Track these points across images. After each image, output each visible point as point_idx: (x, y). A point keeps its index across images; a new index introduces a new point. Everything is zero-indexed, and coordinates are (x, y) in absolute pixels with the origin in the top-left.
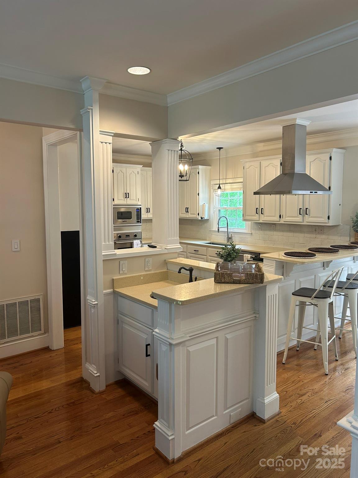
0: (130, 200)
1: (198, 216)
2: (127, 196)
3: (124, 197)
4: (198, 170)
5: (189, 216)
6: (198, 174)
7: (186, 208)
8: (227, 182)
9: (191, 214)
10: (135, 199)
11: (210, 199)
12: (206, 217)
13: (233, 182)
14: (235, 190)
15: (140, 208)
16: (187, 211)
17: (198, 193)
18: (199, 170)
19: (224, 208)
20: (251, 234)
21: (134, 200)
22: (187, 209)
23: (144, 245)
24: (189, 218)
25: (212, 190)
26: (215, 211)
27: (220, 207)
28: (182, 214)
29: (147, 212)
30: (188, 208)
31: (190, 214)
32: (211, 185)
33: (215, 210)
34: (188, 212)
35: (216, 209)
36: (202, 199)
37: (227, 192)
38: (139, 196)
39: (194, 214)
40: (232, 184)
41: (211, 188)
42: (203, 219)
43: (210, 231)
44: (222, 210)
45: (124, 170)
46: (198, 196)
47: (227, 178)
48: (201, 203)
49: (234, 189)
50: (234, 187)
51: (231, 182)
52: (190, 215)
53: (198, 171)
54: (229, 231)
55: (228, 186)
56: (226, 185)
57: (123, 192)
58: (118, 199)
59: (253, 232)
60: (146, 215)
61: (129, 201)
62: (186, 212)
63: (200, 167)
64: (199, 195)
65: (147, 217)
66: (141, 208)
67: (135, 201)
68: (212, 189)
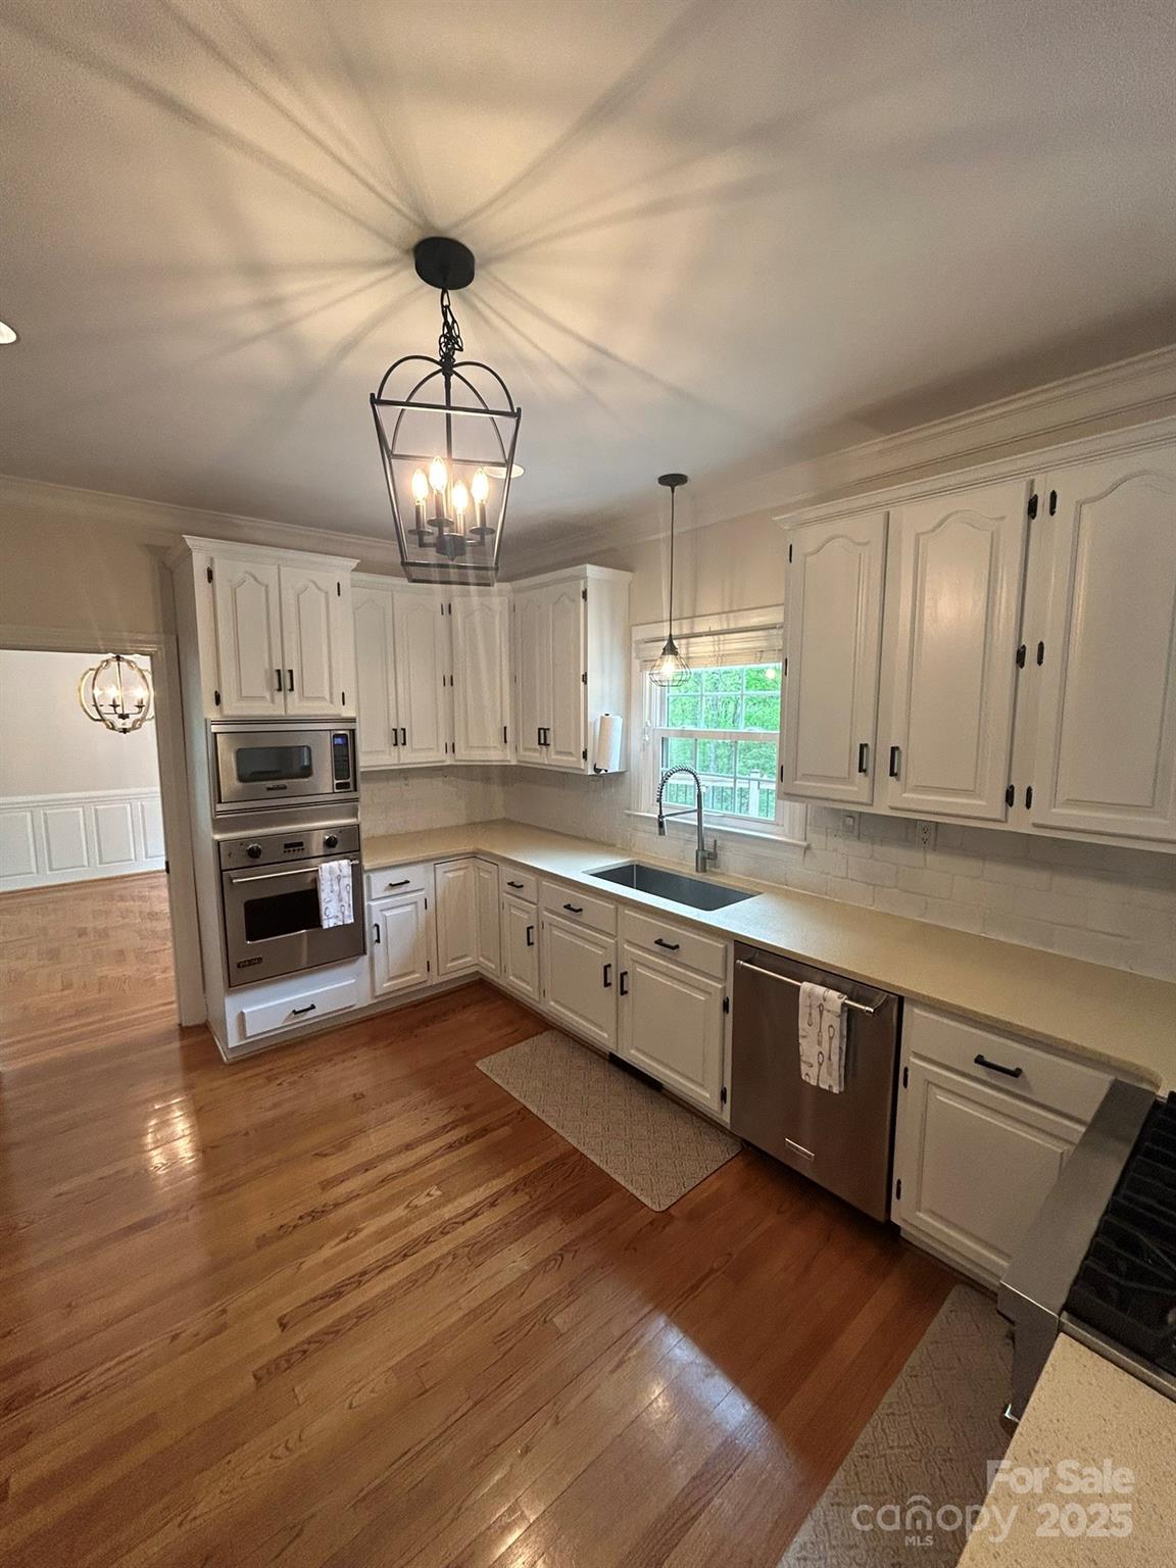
0: (300, 700)
1: (582, 760)
2: (283, 681)
3: (270, 688)
4: (582, 582)
5: (549, 758)
6: (582, 600)
7: (540, 729)
8: (698, 629)
9: (558, 753)
10: (327, 697)
11: (629, 698)
12: (614, 766)
13: (725, 627)
14: (732, 663)
15: (347, 733)
16: (542, 742)
17: (582, 673)
18: (586, 583)
19: (682, 733)
20: (808, 848)
21: (323, 698)
22: (542, 731)
23: (371, 875)
24: (550, 765)
25: (636, 663)
26: (648, 744)
27: (665, 727)
28: (526, 749)
29: (396, 744)
30: (545, 730)
31: (553, 753)
32: (633, 645)
33: (647, 739)
34: (546, 744)
35: (651, 733)
36: (601, 695)
37: (699, 670)
38: (345, 682)
39: (570, 754)
40: (722, 637)
41: (634, 655)
42: (603, 772)
43: (629, 815)
44: (674, 743)
45: (269, 574)
46: (582, 684)
47: (697, 614)
48: (594, 714)
49: (728, 655)
50: (727, 647)
51: (716, 627)
52: (554, 757)
53: (582, 589)
54: (704, 825)
55: (702, 647)
56: (693, 640)
57: (267, 666)
58: (241, 698)
59: (817, 841)
60: (390, 754)
61: (296, 706)
62: (540, 744)
63: (591, 570)
64: (585, 682)
65: (396, 762)
66: (353, 732)
67: (326, 704)
68: (638, 657)
